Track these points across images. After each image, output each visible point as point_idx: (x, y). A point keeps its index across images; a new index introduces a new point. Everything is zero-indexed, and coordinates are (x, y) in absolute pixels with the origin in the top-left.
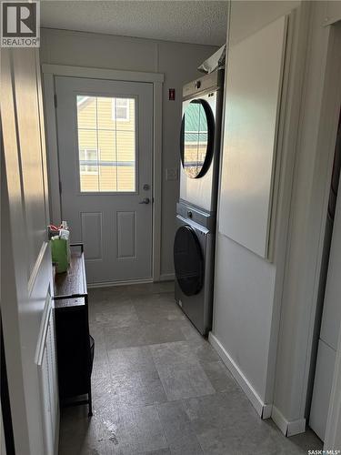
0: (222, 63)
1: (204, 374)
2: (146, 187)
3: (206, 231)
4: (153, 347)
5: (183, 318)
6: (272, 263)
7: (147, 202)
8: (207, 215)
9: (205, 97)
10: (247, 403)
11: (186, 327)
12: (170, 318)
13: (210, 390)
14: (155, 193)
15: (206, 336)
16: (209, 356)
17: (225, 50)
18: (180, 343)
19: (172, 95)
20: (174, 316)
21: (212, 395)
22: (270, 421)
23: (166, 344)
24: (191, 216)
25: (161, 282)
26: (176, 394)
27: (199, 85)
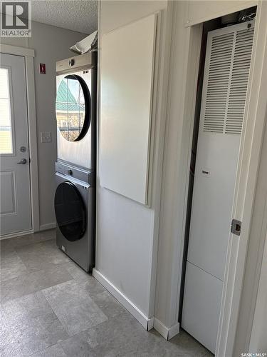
0: (95, 46)
1: (95, 305)
2: (23, 149)
3: (88, 186)
4: (46, 291)
5: (67, 260)
6: (150, 208)
7: (24, 162)
8: (88, 172)
9: (80, 74)
10: (134, 321)
11: (72, 267)
12: (56, 262)
13: (102, 318)
14: (32, 154)
15: (90, 272)
16: (95, 288)
17: (97, 36)
18: (69, 282)
19: (43, 69)
20: (59, 260)
21: (106, 322)
22: (153, 330)
23: (58, 286)
24: (71, 173)
25: (41, 232)
26: (75, 328)
27: (73, 63)
